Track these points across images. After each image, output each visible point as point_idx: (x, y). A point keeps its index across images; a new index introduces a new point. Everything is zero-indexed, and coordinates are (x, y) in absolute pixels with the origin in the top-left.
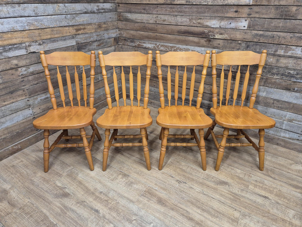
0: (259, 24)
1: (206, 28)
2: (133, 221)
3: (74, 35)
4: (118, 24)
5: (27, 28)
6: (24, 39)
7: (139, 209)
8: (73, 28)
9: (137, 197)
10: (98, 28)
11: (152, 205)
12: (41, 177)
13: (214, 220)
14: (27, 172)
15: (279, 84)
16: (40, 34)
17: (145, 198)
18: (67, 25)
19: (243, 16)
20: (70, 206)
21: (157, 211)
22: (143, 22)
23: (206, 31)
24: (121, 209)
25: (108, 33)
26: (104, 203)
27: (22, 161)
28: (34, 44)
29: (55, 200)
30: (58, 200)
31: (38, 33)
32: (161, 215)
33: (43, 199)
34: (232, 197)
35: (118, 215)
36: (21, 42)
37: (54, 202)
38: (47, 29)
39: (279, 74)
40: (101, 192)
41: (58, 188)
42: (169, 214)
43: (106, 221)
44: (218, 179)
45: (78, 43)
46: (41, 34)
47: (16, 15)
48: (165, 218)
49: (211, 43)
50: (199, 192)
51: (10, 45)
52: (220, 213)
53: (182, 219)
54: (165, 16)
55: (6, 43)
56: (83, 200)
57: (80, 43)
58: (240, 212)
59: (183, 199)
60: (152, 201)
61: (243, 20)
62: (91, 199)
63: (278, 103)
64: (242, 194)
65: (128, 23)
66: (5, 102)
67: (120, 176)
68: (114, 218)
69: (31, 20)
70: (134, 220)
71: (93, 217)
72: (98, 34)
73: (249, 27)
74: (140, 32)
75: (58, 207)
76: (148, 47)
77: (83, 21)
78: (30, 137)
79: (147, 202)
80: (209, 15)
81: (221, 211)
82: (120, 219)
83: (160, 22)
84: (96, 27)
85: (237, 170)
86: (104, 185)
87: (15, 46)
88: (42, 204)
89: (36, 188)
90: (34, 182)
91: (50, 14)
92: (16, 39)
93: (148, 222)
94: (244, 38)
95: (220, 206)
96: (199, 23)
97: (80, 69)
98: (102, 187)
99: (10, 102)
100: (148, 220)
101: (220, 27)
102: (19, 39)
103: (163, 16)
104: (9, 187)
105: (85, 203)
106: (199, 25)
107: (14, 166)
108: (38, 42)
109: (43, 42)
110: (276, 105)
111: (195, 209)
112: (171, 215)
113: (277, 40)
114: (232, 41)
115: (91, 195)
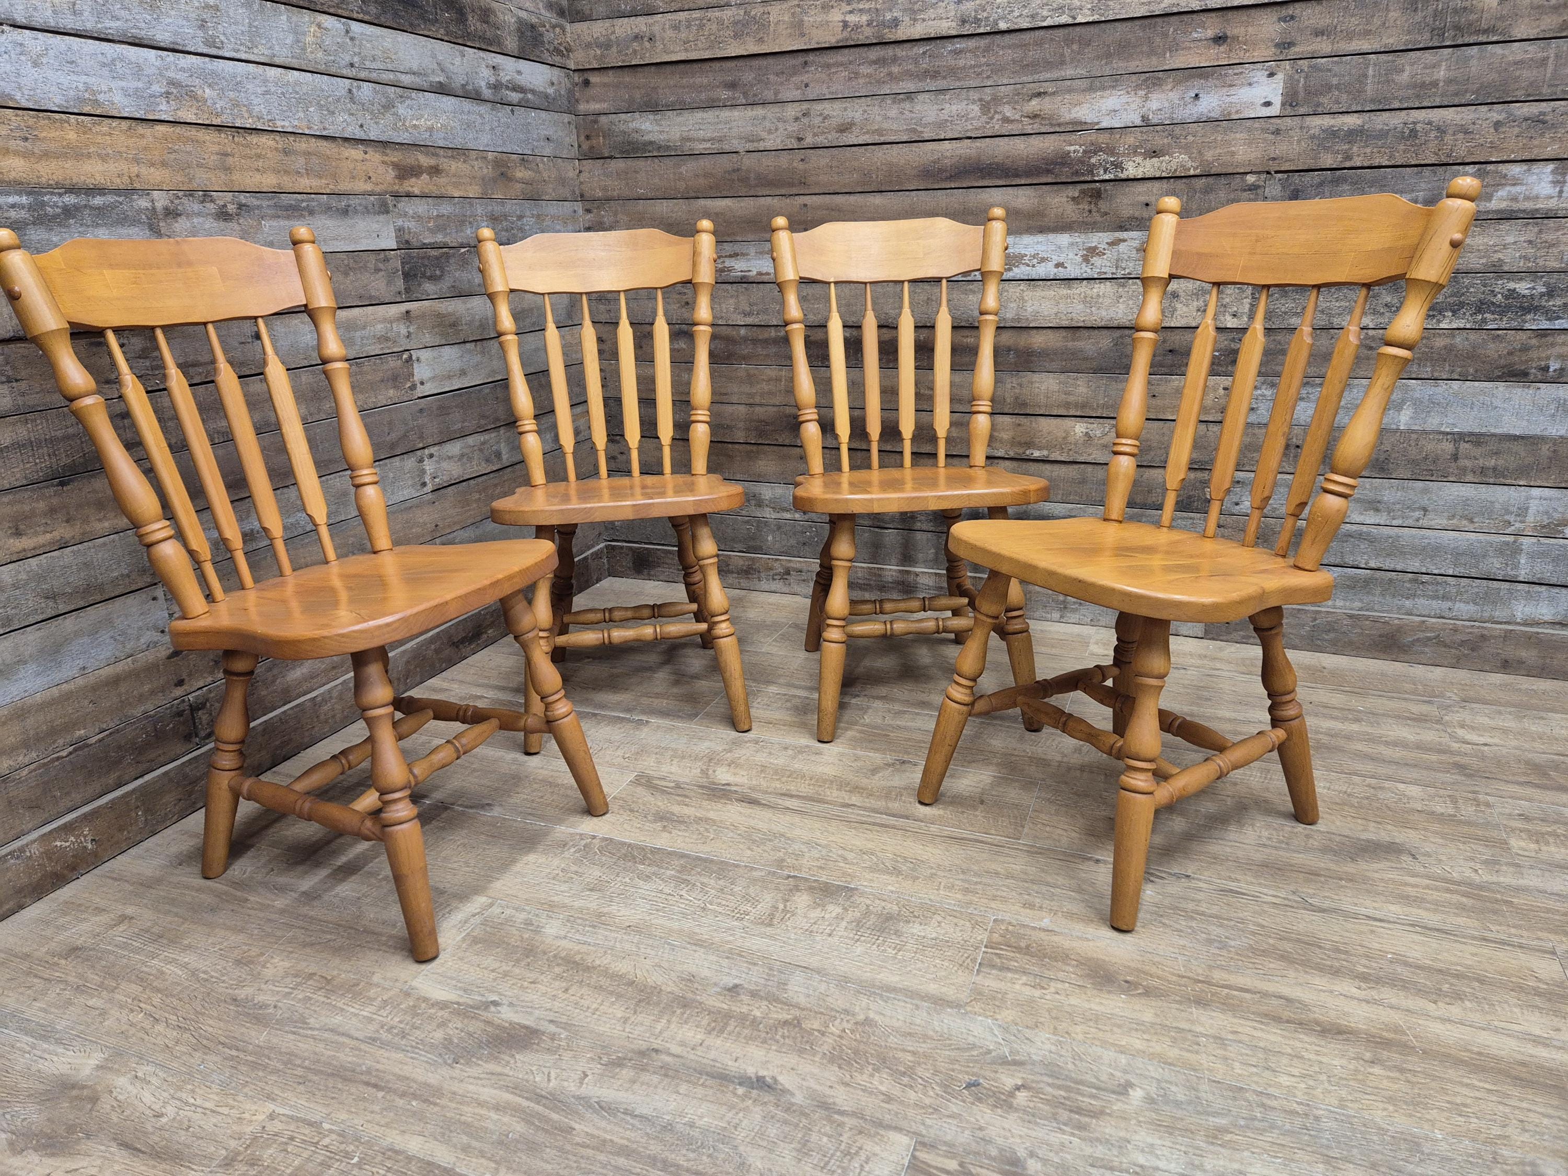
0: (1335, 81)
1: (1074, 137)
2: (1011, 1094)
3: (386, 193)
4: (584, 176)
5: (164, 110)
6: (144, 171)
7: (1006, 1030)
8: (386, 158)
9: (962, 977)
10: (494, 180)
11: (1073, 1001)
12: (296, 976)
13: (1455, 1011)
14: (185, 966)
15: (1472, 356)
16: (227, 155)
17: (1010, 975)
18: (360, 134)
19: (1257, 55)
20: (572, 1087)
21: (1119, 1026)
22: (727, 148)
23: (1075, 149)
24: (904, 1050)
25: (538, 216)
26: (783, 1037)
27: (123, 918)
28: (196, 207)
29: (456, 1073)
30: (474, 1071)
31: (216, 148)
32: (1155, 1038)
33: (367, 1084)
34: (1464, 900)
35: (906, 1080)
36: (126, 179)
37: (456, 1087)
38: (264, 140)
39: (1462, 305)
40: (734, 990)
41: (444, 1014)
42: (1199, 1029)
43: (849, 1122)
44: (1338, 839)
45: (407, 242)
46: (231, 159)
47: (111, 26)
48: (1189, 1051)
49: (1103, 205)
50: (1286, 902)
51: (72, 190)
52: (1459, 976)
53: (1284, 1037)
54: (847, 104)
55: (49, 171)
56: (644, 1046)
57: (414, 242)
58: (1553, 953)
59: (1224, 946)
60: (1060, 985)
61: (1260, 75)
62: (690, 1033)
63: (1477, 451)
64: (1502, 879)
65: (641, 163)
66: (18, 533)
67: (802, 900)
68: (889, 1099)
69: (182, 70)
70: (1018, 1088)
71: (758, 1117)
72: (497, 209)
73: (1290, 99)
74: (709, 202)
75: (497, 1108)
76: (760, 274)
77: (431, 129)
78: (147, 777)
79: (1037, 993)
80: (1083, 72)
81: (1459, 968)
82: (927, 1101)
83: (821, 140)
84: (485, 171)
85: (1401, 786)
86: (734, 954)
87: (98, 201)
88: (377, 1108)
89: (292, 1037)
90: (264, 1006)
91: (277, 61)
92: (104, 158)
93: (1103, 1085)
94: (1274, 159)
95: (1434, 945)
96: (1036, 116)
97: (413, 387)
98: (725, 962)
99: (48, 536)
100: (1098, 1079)
101: (1147, 123)
102: (123, 166)
103: (837, 105)
104: (93, 1062)
105: (668, 1059)
106: (1037, 127)
107: (77, 949)
108: (212, 201)
109: (241, 206)
110: (1468, 463)
111: (1321, 981)
112: (1211, 1032)
113: (1432, 145)
114: (1211, 180)
115: (679, 1011)
